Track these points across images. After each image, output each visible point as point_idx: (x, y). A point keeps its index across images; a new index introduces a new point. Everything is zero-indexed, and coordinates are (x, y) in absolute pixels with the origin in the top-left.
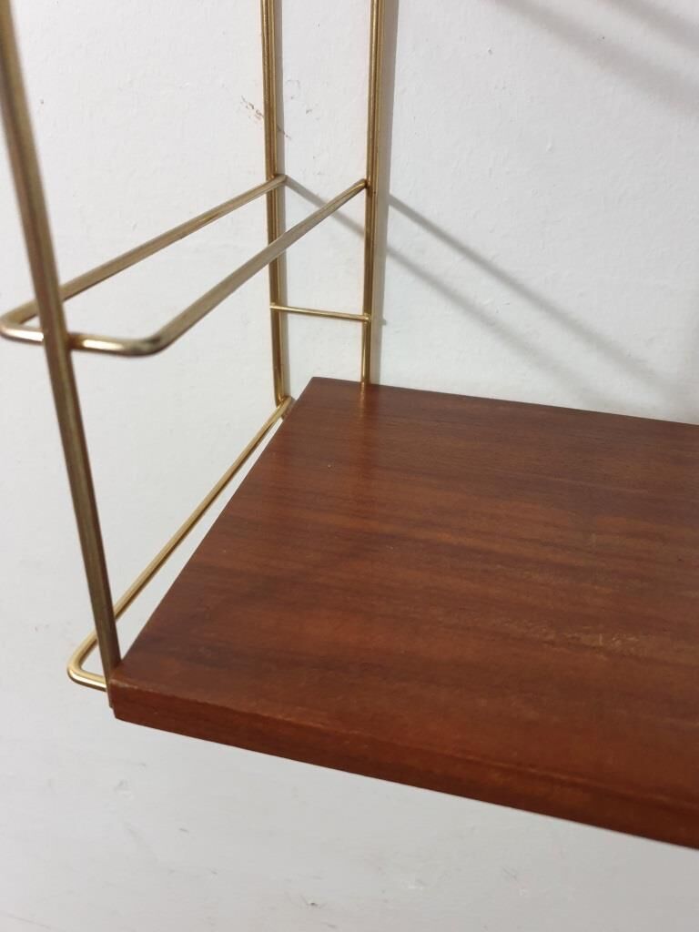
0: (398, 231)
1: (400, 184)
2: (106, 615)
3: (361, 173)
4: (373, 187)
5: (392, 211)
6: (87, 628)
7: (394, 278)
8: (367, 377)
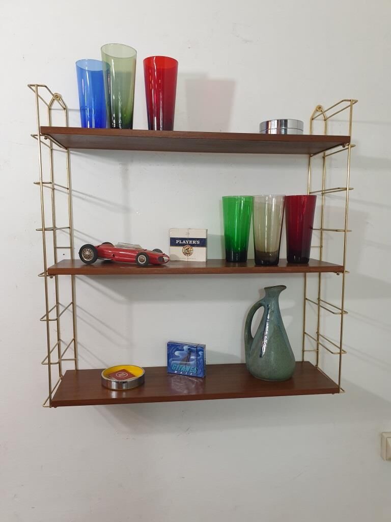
3: (73, 338)
4: (74, 340)
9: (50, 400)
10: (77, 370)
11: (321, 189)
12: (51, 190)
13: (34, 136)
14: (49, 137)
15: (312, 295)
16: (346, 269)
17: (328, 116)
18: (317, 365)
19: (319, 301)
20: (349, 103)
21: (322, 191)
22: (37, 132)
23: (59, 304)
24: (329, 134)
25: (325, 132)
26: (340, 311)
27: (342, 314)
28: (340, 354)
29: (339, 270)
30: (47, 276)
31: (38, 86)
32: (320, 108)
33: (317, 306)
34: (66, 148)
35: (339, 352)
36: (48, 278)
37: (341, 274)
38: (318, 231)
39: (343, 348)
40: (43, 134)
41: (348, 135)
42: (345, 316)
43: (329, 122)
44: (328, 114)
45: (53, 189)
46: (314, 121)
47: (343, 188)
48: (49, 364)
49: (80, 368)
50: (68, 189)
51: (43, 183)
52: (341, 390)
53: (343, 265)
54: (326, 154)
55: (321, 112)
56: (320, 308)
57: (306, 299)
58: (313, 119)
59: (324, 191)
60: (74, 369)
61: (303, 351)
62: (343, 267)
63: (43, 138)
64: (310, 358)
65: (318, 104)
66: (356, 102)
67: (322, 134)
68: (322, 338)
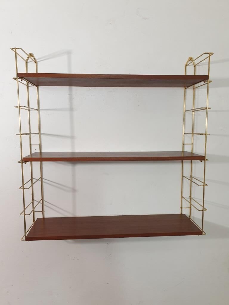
0: (45, 203)
1: (45, 199)
2: (25, 233)
3: (41, 199)
4: (42, 200)
5: (44, 202)
6: (24, 234)
7: (45, 207)
8: (43, 217)
9: (25, 237)
10: (44, 218)
11: (192, 109)
12: (27, 111)
13: (15, 79)
14: (24, 79)
15: (187, 174)
16: (206, 158)
17: (197, 63)
18: (190, 217)
19: (191, 178)
20: (208, 55)
21: (193, 109)
22: (16, 76)
23: (33, 178)
24: (197, 74)
25: (195, 74)
26: (203, 184)
27: (204, 186)
28: (203, 210)
29: (202, 158)
30: (23, 162)
31: (17, 48)
32: (191, 58)
33: (190, 181)
34: (37, 86)
35: (202, 209)
36: (24, 163)
37: (203, 161)
38: (191, 134)
39: (204, 207)
40: (20, 78)
41: (207, 75)
42: (205, 187)
43: (197, 67)
44: (196, 62)
45: (29, 110)
46: (188, 67)
47: (204, 108)
48: (25, 215)
49: (46, 216)
50: (38, 110)
51: (20, 107)
52: (203, 233)
53: (204, 156)
54: (195, 87)
55: (192, 61)
56: (192, 182)
57: (183, 176)
58: (186, 66)
59: (194, 109)
60: (42, 217)
61: (181, 208)
62: (205, 157)
63: (20, 80)
64: (186, 212)
65: (190, 56)
66: (212, 54)
67: (193, 74)
68: (193, 200)
